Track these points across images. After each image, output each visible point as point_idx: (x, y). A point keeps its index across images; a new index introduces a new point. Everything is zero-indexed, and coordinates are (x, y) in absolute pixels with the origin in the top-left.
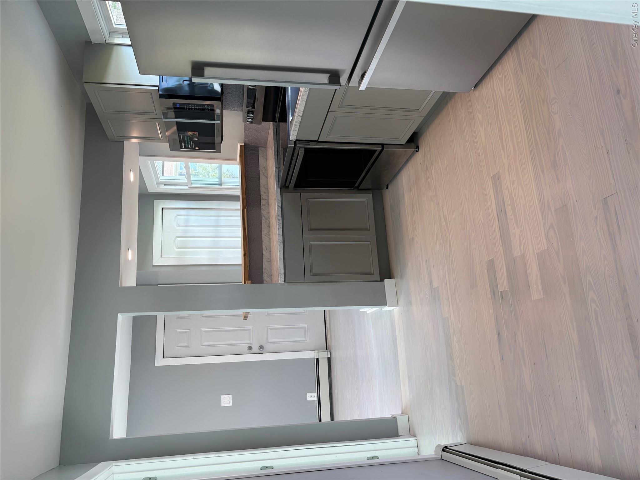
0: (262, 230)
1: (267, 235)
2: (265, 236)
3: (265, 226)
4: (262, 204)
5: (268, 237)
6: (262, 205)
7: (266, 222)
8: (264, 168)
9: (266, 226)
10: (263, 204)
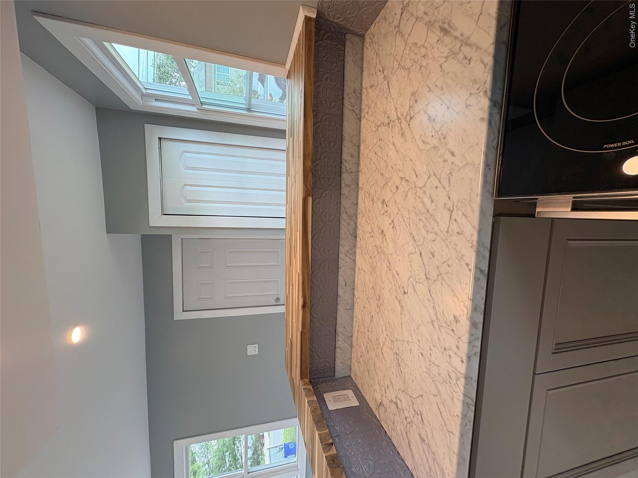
0: (341, 243)
1: (348, 255)
2: (346, 255)
3: (345, 234)
4: (345, 183)
5: (351, 259)
6: (343, 185)
7: (349, 224)
8: (355, 92)
9: (348, 233)
10: (347, 183)
